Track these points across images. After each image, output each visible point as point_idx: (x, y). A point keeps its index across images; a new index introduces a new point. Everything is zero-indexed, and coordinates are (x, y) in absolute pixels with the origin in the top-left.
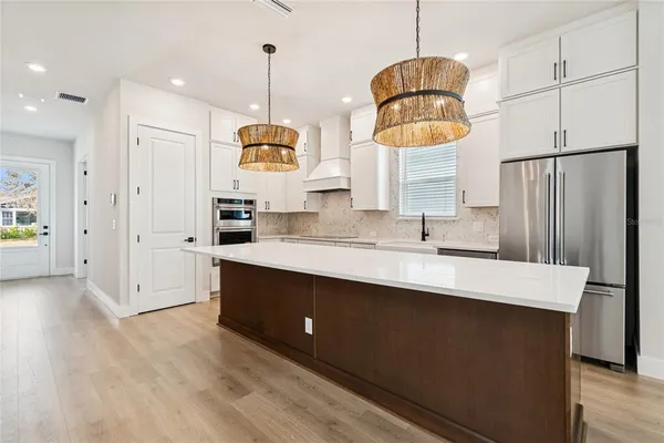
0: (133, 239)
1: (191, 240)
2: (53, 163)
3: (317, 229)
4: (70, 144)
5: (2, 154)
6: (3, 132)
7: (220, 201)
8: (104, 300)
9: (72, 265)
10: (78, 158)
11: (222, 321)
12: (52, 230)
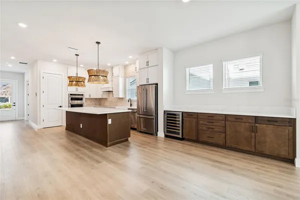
0: (42, 106)
1: (61, 107)
2: (17, 81)
3: (107, 104)
4: (23, 74)
5: (1, 78)
6: (1, 71)
7: (71, 95)
8: (33, 125)
9: (24, 116)
10: (26, 79)
11: (66, 129)
12: (17, 104)
